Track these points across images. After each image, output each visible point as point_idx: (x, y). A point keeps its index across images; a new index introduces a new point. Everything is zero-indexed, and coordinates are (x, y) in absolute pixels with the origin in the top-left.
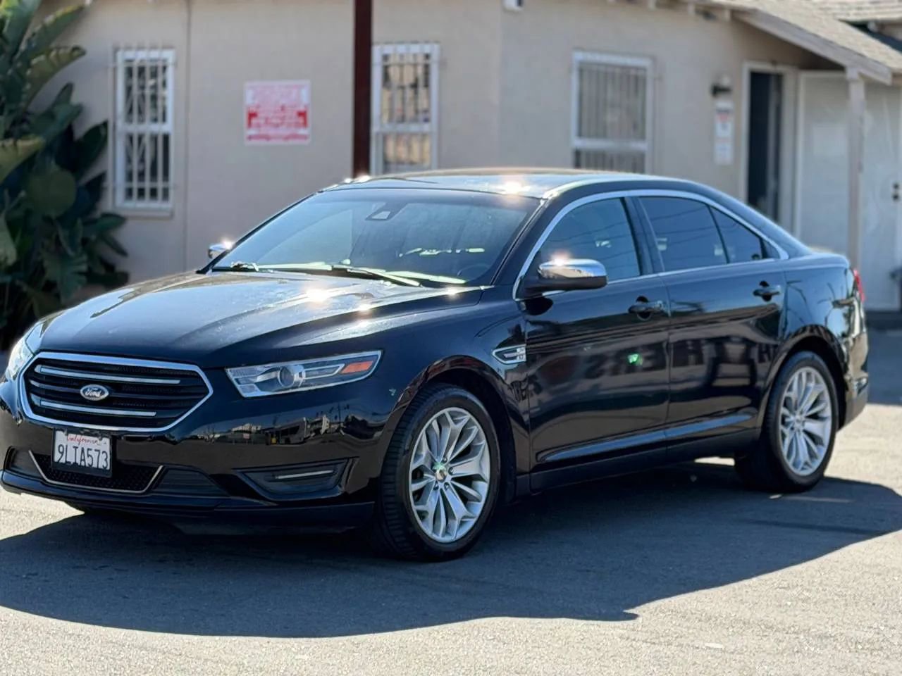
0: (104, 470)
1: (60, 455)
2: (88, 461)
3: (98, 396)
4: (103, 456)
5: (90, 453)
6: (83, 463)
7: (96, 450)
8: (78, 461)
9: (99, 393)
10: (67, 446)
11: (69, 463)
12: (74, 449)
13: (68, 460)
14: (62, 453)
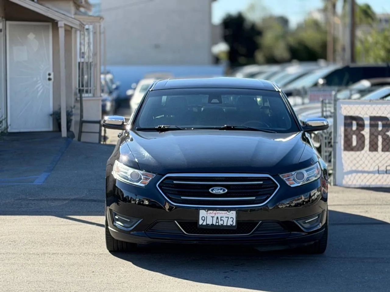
0: (231, 226)
1: (203, 221)
2: (221, 223)
3: (221, 192)
4: (231, 220)
5: (222, 219)
6: (217, 224)
7: (226, 217)
8: (214, 223)
9: (222, 191)
10: (207, 217)
11: (209, 224)
12: (212, 218)
13: (208, 223)
14: (204, 220)
